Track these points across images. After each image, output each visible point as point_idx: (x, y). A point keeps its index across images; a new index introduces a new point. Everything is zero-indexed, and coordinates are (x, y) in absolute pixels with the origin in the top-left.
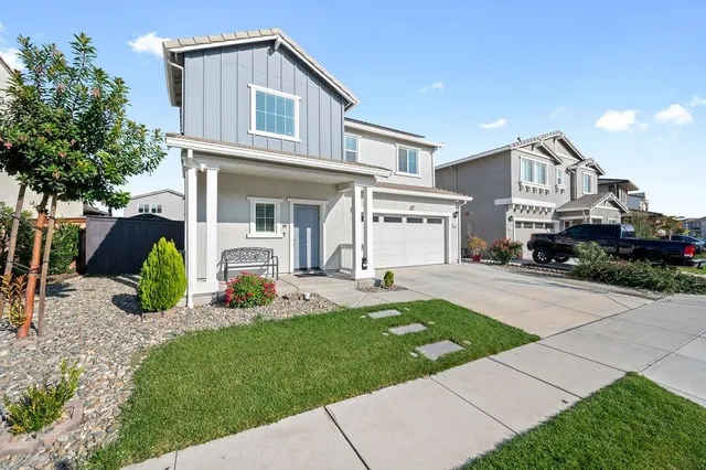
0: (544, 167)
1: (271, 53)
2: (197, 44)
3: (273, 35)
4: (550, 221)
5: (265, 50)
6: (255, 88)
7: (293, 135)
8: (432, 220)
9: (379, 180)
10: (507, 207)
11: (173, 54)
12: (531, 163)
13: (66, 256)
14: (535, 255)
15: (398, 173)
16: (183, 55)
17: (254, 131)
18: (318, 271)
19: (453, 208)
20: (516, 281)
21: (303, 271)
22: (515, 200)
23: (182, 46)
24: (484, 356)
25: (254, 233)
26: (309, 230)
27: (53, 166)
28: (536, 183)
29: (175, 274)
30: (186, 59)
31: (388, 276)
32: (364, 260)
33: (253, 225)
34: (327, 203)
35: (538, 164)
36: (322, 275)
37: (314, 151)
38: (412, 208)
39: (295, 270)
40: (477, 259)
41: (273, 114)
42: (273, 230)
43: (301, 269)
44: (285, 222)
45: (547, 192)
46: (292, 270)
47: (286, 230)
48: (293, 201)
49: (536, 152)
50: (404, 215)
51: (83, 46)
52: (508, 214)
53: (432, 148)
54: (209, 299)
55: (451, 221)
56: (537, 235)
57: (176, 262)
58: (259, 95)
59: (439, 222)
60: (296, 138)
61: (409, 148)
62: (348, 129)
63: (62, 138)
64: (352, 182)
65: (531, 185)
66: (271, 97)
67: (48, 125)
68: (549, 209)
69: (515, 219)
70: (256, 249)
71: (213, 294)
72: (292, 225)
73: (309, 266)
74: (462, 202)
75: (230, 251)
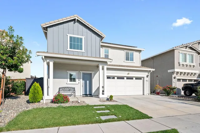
0: (192, 56)
1: (74, 23)
2: (50, 24)
3: (75, 17)
4: (196, 79)
5: (73, 22)
6: (69, 35)
7: (82, 50)
8: (137, 78)
9: (109, 63)
10: (173, 73)
11: (44, 28)
12: (185, 54)
13: (22, 90)
14: (185, 93)
15: (125, 61)
16: (47, 27)
17: (69, 49)
18: (91, 95)
19: (147, 74)
20: (166, 101)
21: (86, 95)
22: (176, 70)
23: (46, 25)
24: (124, 120)
25: (69, 82)
26: (88, 82)
27: (3, 62)
28: (188, 62)
29: (38, 92)
30: (48, 29)
31: (111, 97)
32: (103, 91)
33: (69, 80)
34: (94, 72)
35: (189, 54)
36: (92, 97)
37: (89, 55)
38: (128, 74)
39: (83, 95)
40: (158, 94)
41: (75, 43)
42: (75, 82)
43: (85, 95)
44: (79, 78)
45: (194, 66)
46: (82, 95)
47: (80, 82)
48: (82, 72)
49: (188, 49)
50: (125, 77)
51: (11, 29)
52: (173, 76)
53: (140, 51)
54: (50, 101)
55: (146, 79)
56: (186, 84)
57: (38, 89)
58: (71, 37)
59: (141, 79)
60: (83, 51)
61: (130, 52)
62: (102, 46)
63: (6, 54)
64: (99, 64)
65: (185, 63)
66: (74, 38)
67: (2, 51)
68: (195, 74)
69: (177, 78)
70: (69, 87)
71: (52, 99)
72: (82, 80)
73: (88, 93)
74: (150, 71)
75: (61, 88)
